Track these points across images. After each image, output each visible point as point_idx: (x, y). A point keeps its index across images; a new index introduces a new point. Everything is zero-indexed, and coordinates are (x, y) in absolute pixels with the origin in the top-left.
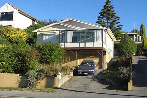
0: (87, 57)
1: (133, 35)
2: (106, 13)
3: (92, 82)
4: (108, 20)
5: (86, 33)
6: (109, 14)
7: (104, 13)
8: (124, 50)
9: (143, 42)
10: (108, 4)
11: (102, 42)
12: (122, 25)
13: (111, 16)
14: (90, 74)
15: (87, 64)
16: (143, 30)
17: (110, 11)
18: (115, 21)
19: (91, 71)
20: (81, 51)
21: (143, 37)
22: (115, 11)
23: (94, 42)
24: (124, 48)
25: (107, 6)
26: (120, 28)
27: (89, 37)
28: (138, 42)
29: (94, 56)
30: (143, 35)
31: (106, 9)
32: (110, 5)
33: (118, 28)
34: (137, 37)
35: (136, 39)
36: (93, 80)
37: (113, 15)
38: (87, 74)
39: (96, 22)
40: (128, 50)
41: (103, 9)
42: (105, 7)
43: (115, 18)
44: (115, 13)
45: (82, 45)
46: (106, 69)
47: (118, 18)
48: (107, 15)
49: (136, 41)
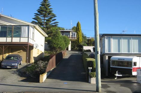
0: (16, 51)
1: (70, 32)
2: (43, 11)
3: (12, 74)
4: (45, 17)
5: (13, 28)
6: (46, 11)
7: (41, 10)
8: (55, 46)
9: (78, 39)
10: (46, 2)
11: (28, 37)
12: (58, 23)
13: (48, 13)
14: (12, 67)
15: (12, 58)
16: (79, 28)
17: (47, 9)
18: (51, 18)
19: (14, 64)
20: (8, 45)
21: (78, 34)
22: (51, 9)
23: (20, 38)
24: (55, 44)
25: (45, 4)
26: (55, 25)
27: (18, 33)
28: (73, 39)
29: (21, 51)
30: (79, 32)
31: (43, 7)
32: (47, 3)
33: (54, 25)
34: (73, 34)
35: (72, 35)
36: (14, 73)
37: (50, 13)
38: (10, 67)
39: (33, 19)
40: (59, 45)
41: (40, 7)
42: (42, 5)
43: (52, 16)
44: (52, 11)
45: (9, 40)
46: (32, 63)
47: (54, 16)
48: (44, 12)
49: (72, 38)
